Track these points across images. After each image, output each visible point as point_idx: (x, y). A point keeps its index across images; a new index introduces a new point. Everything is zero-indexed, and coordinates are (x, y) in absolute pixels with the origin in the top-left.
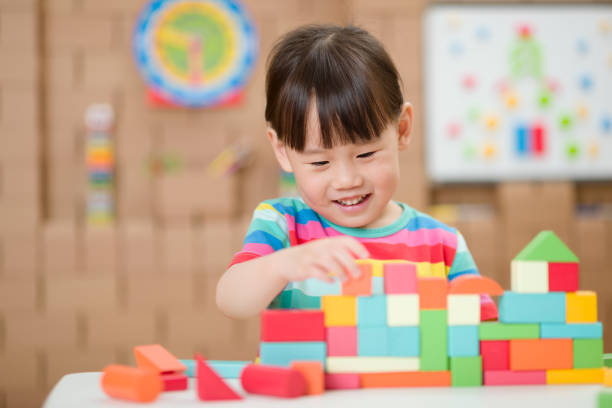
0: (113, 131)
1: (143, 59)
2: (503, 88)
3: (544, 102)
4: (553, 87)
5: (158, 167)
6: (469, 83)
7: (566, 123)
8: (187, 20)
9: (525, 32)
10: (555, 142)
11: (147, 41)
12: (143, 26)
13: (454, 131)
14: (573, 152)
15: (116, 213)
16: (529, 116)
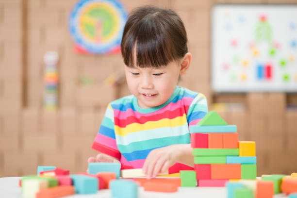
0: (58, 65)
1: (73, 30)
2: (251, 46)
3: (272, 53)
4: (277, 46)
5: (79, 82)
6: (234, 43)
7: (283, 64)
8: (95, 12)
9: (263, 19)
10: (277, 73)
11: (76, 22)
12: (73, 15)
13: (226, 67)
14: (286, 78)
15: (59, 104)
16: (264, 60)
